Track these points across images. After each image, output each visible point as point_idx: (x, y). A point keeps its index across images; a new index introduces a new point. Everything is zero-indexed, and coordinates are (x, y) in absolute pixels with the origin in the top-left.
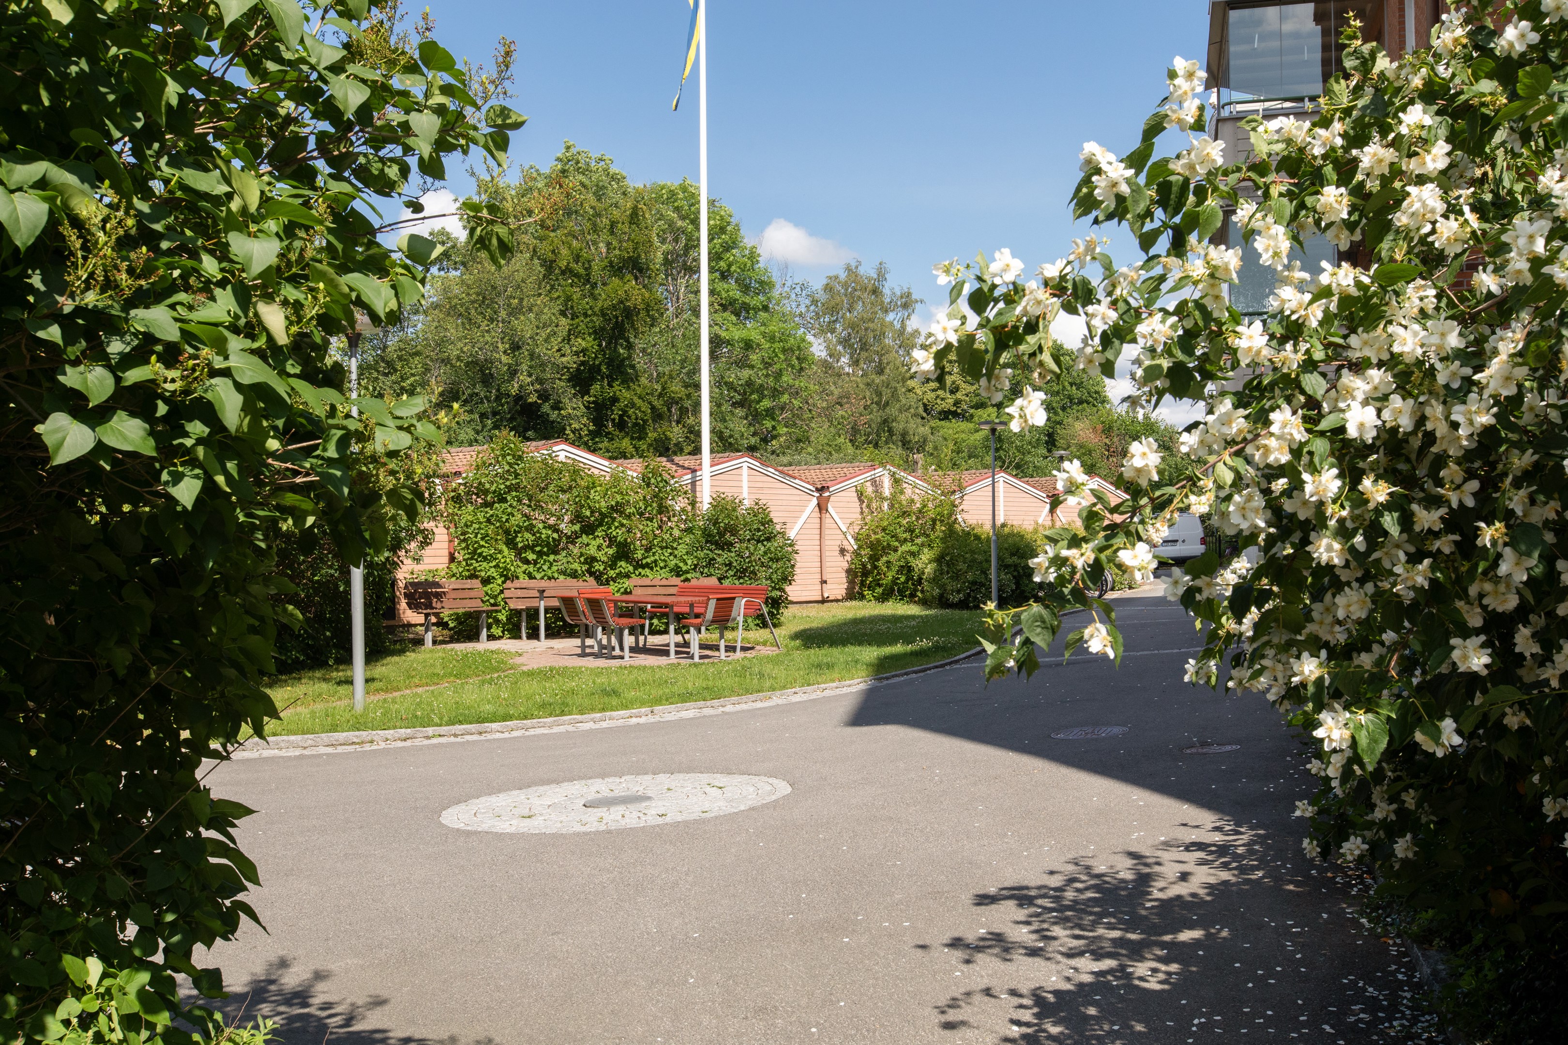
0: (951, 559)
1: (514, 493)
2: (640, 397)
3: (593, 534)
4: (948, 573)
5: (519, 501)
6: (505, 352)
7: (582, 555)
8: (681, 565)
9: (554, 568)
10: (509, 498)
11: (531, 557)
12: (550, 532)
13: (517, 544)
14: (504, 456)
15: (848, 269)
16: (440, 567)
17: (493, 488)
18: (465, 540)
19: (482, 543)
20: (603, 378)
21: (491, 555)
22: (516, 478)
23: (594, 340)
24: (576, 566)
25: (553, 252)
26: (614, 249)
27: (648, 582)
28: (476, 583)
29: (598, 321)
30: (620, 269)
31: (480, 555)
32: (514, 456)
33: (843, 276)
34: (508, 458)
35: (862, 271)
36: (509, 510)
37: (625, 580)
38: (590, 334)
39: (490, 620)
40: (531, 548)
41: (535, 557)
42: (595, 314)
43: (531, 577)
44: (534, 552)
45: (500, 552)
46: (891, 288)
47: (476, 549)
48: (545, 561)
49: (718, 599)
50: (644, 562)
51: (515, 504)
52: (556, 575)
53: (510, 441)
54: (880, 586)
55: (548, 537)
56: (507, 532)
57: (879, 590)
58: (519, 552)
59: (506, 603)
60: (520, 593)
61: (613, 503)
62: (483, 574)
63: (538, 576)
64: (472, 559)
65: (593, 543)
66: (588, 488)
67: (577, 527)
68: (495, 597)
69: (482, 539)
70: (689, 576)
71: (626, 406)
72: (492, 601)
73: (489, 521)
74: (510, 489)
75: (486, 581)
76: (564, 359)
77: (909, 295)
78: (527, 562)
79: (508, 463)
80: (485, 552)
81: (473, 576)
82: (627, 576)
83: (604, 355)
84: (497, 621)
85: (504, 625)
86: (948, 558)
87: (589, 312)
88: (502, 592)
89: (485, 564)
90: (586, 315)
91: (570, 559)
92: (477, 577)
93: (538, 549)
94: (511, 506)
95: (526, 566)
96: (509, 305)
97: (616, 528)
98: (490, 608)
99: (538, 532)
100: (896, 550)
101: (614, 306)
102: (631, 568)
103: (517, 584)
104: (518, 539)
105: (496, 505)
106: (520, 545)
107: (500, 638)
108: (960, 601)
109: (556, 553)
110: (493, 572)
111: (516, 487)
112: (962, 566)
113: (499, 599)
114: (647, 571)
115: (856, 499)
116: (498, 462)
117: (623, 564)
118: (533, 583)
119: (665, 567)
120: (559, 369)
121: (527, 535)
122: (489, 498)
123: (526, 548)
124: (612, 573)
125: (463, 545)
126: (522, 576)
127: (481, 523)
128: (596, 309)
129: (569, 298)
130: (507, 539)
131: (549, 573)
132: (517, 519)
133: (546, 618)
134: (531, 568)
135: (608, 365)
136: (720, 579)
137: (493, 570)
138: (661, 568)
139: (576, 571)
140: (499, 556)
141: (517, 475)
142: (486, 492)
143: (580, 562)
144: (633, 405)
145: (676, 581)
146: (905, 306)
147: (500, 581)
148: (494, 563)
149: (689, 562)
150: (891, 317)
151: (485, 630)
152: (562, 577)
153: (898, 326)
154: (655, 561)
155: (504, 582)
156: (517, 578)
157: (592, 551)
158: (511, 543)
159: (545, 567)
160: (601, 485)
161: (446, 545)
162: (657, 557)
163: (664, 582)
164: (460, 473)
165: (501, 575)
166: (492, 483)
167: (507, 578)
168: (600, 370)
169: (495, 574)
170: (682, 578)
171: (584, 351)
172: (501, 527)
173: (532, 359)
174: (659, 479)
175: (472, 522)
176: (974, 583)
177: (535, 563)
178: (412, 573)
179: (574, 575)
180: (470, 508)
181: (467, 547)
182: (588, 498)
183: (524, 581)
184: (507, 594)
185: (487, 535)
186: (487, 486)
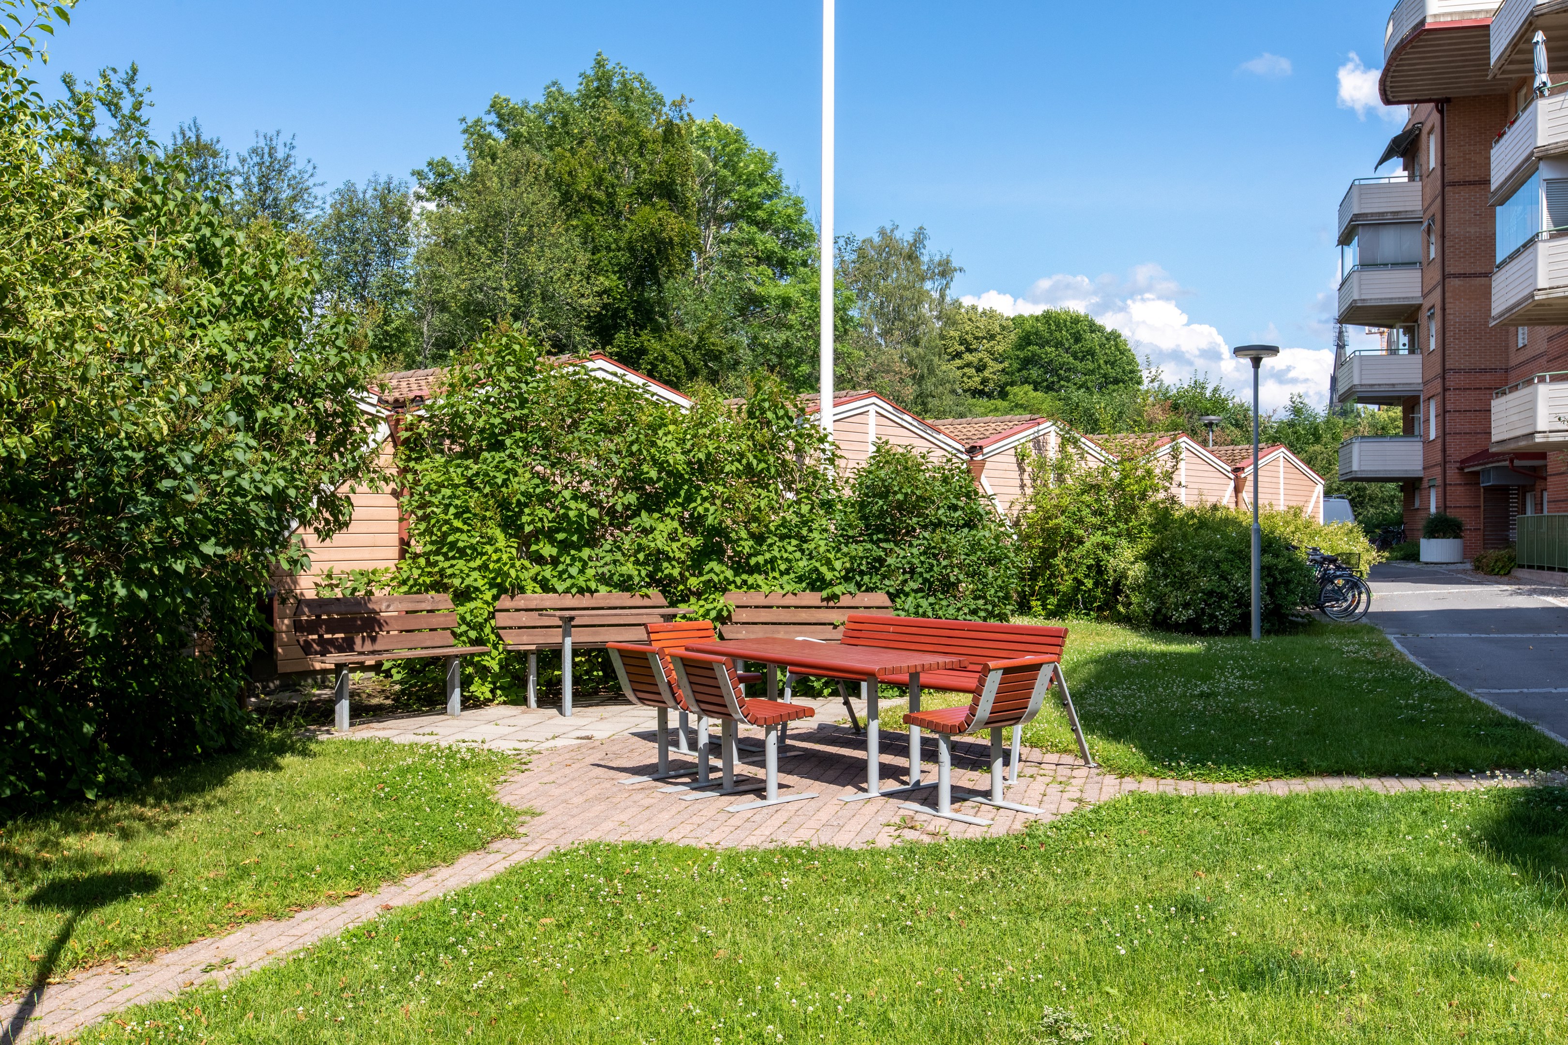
0: (1172, 556)
1: (518, 434)
2: (673, 350)
3: (660, 511)
4: (1166, 576)
5: (527, 447)
6: (511, 291)
7: (641, 548)
8: (824, 569)
9: (590, 572)
10: (508, 442)
11: (548, 550)
12: (584, 506)
13: (521, 527)
14: (501, 367)
15: (882, 233)
16: (381, 565)
17: (480, 423)
18: (425, 518)
19: (457, 523)
20: (628, 325)
21: (473, 547)
22: (522, 406)
23: (619, 278)
24: (629, 568)
25: (570, 173)
26: (644, 172)
27: (760, 600)
28: (444, 601)
29: (624, 257)
30: (650, 197)
31: (453, 545)
32: (519, 369)
33: (877, 239)
34: (509, 369)
35: (898, 234)
36: (509, 464)
37: (717, 595)
38: (614, 273)
39: (470, 670)
40: (549, 535)
41: (554, 551)
42: (619, 249)
43: (546, 587)
44: (552, 541)
45: (491, 541)
46: (930, 253)
47: (445, 535)
48: (573, 559)
49: (1007, 671)
50: (753, 561)
51: (519, 452)
52: (593, 585)
53: (512, 339)
54: (1055, 593)
55: (581, 515)
56: (504, 504)
57: (1053, 600)
58: (525, 541)
59: (498, 636)
60: (525, 619)
61: (702, 456)
62: (457, 582)
63: (560, 587)
64: (437, 553)
65: (661, 526)
66: (654, 428)
67: (632, 498)
68: (480, 627)
69: (457, 516)
70: (837, 590)
71: (656, 359)
72: (473, 634)
73: (470, 482)
74: (510, 427)
75: (463, 596)
76: (584, 301)
77: (948, 262)
78: (539, 559)
79: (509, 379)
80: (463, 540)
81: (439, 586)
82: (722, 588)
83: (631, 297)
84: (483, 671)
85: (497, 677)
86: (1166, 555)
87: (613, 246)
88: (492, 615)
89: (460, 564)
90: (608, 249)
91: (618, 556)
92: (446, 588)
93: (561, 536)
94: (511, 456)
95: (537, 568)
96: (516, 234)
97: (704, 499)
98: (469, 649)
99: (562, 505)
100: (1081, 542)
101: (644, 238)
102: (729, 574)
103: (520, 601)
104: (525, 519)
105: (485, 454)
106: (528, 529)
107: (487, 702)
108: (1189, 620)
109: (593, 542)
110: (477, 580)
111: (521, 423)
112: (1190, 567)
113: (487, 630)
114: (759, 579)
115: (1015, 467)
116: (489, 375)
117: (713, 565)
118: (549, 600)
119: (787, 572)
120: (577, 313)
121: (541, 511)
122: (472, 442)
123: (536, 535)
124: (694, 582)
125: (423, 526)
126: (530, 586)
127: (457, 486)
128: (622, 244)
129: (589, 228)
130: (505, 518)
131: (581, 582)
132: (522, 483)
133: (575, 665)
134: (548, 572)
135: (636, 310)
136: (892, 597)
137: (475, 574)
138: (782, 574)
139: (630, 577)
140: (489, 549)
141: (523, 402)
142: (467, 432)
143: (637, 562)
144: (664, 359)
145: (813, 598)
146: (943, 274)
147: (488, 596)
148: (478, 562)
149: (838, 565)
150: (928, 285)
151: (457, 691)
152: (603, 589)
153: (936, 295)
154: (773, 560)
155: (495, 598)
156: (522, 590)
157: (659, 541)
158: (511, 525)
159: (574, 571)
160: (675, 422)
161: (394, 526)
162: (776, 553)
163: (790, 600)
164: (421, 399)
165: (492, 585)
166: (477, 414)
167: (502, 590)
168: (625, 316)
169: (480, 583)
170: (824, 594)
171: (607, 292)
172: (492, 495)
173: (543, 300)
174: (781, 413)
175: (441, 485)
176: (1210, 593)
177: (555, 561)
178: (330, 576)
179: (625, 585)
180: (439, 459)
181: (429, 531)
182: (653, 444)
183: (534, 597)
184: (502, 619)
185: (467, 510)
186: (470, 420)
